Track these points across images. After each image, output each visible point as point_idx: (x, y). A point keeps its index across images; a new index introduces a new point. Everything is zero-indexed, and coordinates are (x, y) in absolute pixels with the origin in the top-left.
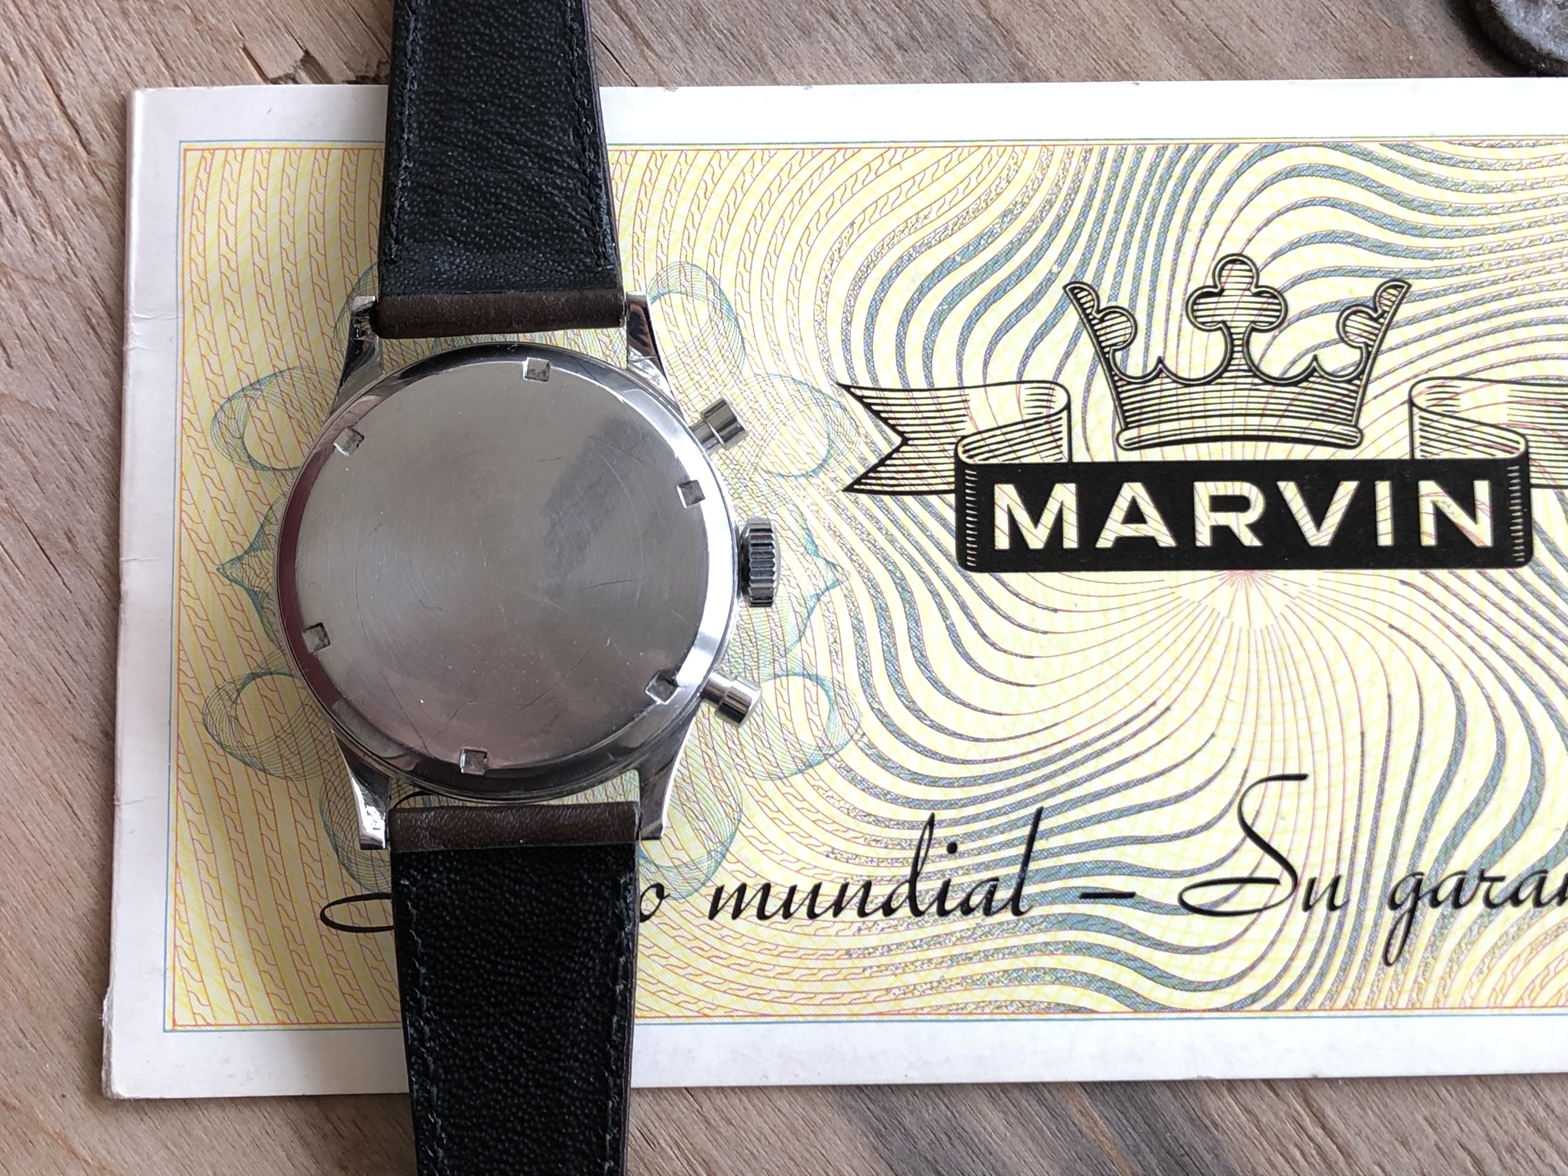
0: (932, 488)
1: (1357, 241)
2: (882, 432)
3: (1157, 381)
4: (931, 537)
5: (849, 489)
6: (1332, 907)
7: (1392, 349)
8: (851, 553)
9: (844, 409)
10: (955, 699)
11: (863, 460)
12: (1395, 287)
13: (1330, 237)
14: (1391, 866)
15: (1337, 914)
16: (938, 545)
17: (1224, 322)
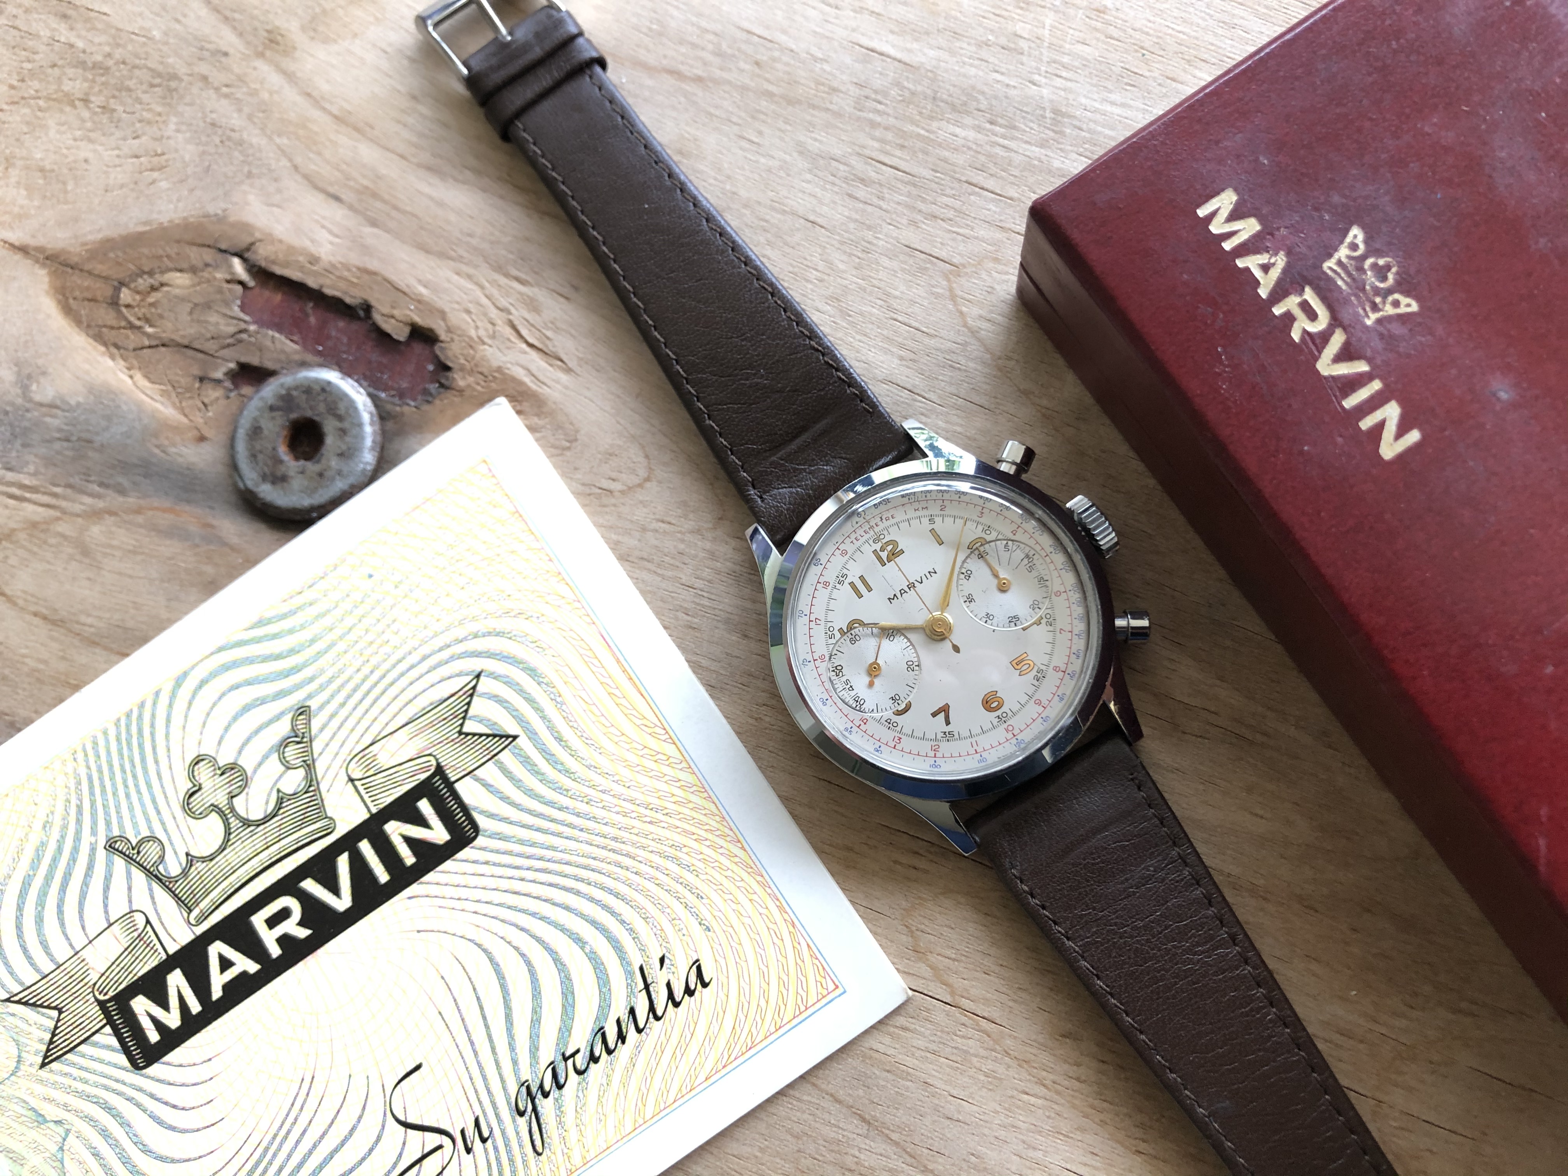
0: (93, 1030)
1: (263, 701)
2: (43, 1015)
3: (193, 868)
4: (109, 1064)
5: (43, 1065)
6: (484, 1140)
7: (320, 754)
8: (66, 1107)
9: (13, 1015)
10: (179, 1161)
11: (41, 1041)
12: (300, 714)
13: (246, 708)
14: (505, 1089)
15: (490, 1141)
16: (115, 1066)
17: (212, 805)
